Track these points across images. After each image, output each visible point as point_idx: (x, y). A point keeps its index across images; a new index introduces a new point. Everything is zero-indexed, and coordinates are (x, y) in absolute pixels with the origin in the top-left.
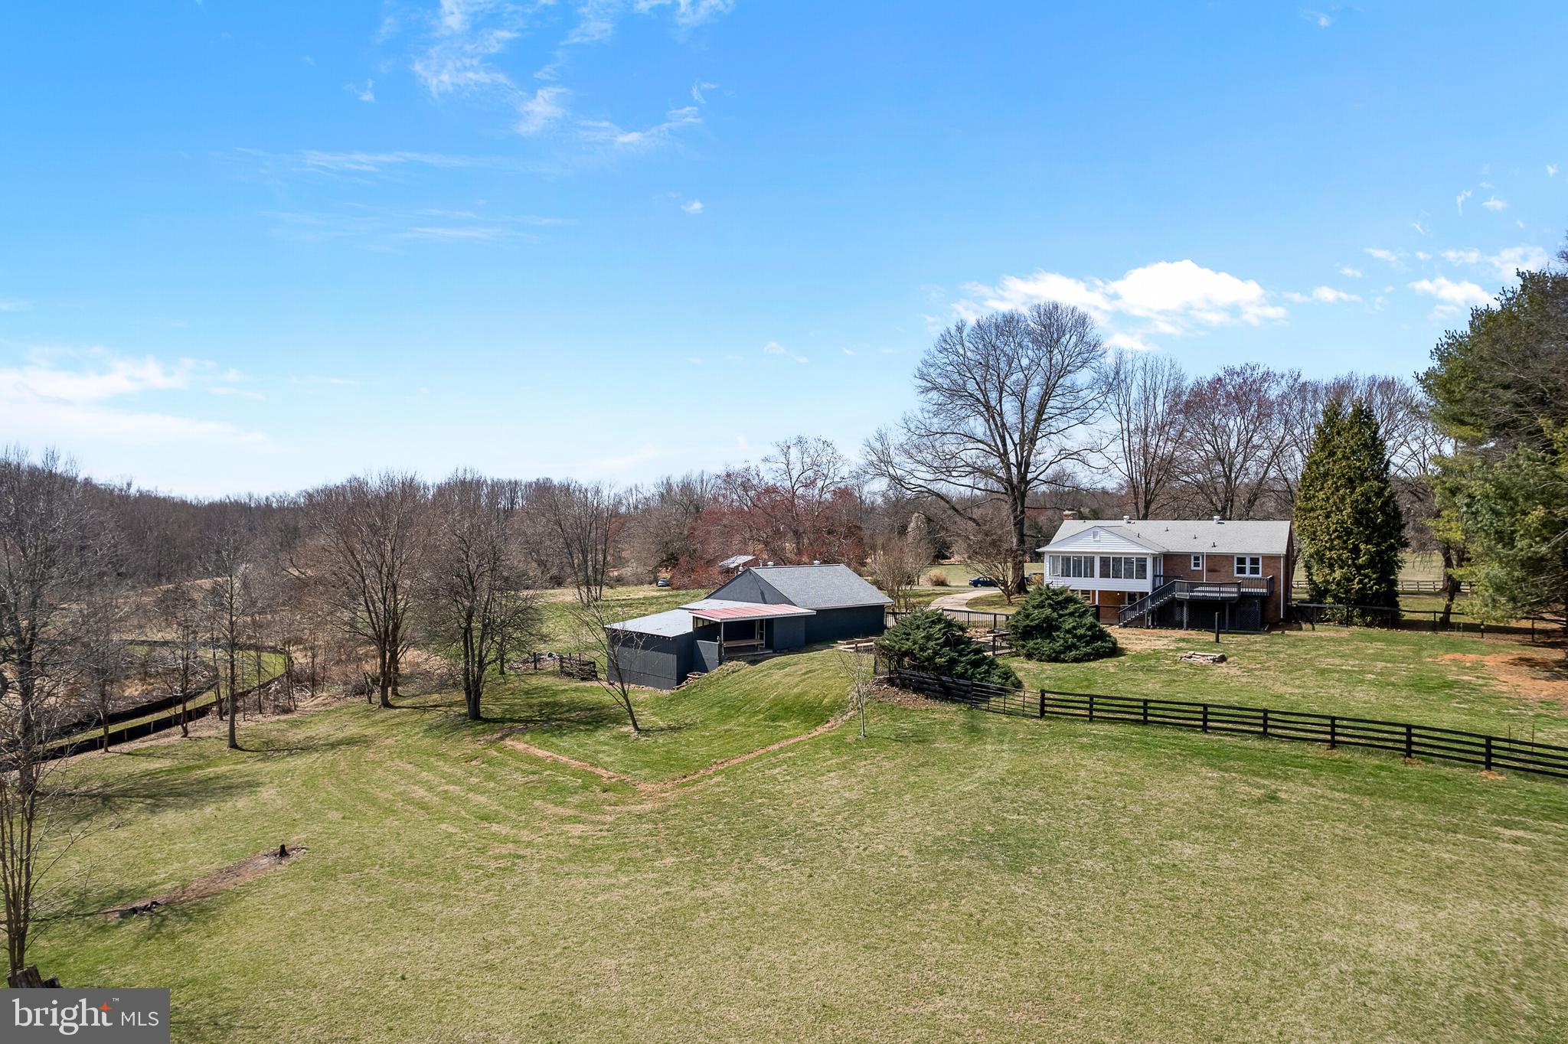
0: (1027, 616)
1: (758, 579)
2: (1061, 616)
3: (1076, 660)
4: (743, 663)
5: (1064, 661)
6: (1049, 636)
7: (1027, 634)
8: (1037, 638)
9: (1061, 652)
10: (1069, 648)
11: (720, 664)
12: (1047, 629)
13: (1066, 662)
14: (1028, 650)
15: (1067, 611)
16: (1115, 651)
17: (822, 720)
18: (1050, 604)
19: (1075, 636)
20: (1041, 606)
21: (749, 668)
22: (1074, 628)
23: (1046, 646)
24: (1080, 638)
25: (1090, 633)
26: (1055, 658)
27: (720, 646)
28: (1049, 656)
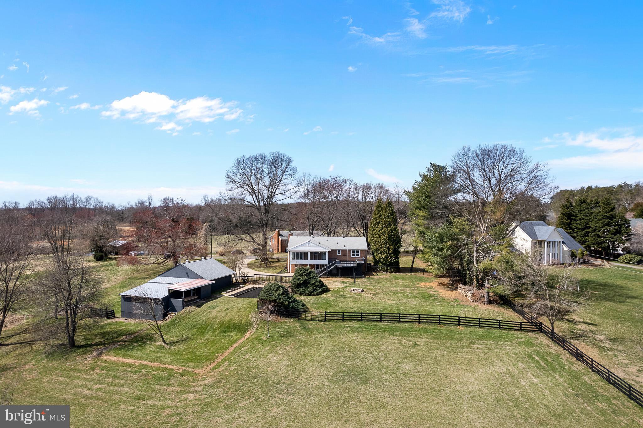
0: (299, 279)
1: (185, 268)
2: (309, 278)
3: (318, 294)
4: (194, 307)
5: (313, 295)
6: (307, 286)
7: (299, 286)
8: (303, 287)
9: (311, 292)
10: (314, 290)
11: (183, 308)
12: (305, 283)
13: (314, 295)
14: (300, 292)
15: (311, 277)
16: (327, 290)
17: (245, 331)
18: (305, 274)
19: (315, 286)
20: (301, 275)
21: (198, 310)
22: (315, 283)
23: (307, 290)
24: (317, 286)
25: (320, 284)
26: (310, 294)
27: (183, 300)
28: (308, 294)
